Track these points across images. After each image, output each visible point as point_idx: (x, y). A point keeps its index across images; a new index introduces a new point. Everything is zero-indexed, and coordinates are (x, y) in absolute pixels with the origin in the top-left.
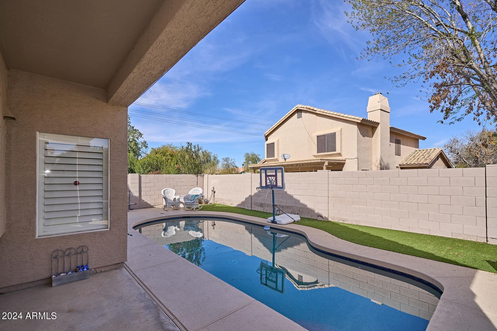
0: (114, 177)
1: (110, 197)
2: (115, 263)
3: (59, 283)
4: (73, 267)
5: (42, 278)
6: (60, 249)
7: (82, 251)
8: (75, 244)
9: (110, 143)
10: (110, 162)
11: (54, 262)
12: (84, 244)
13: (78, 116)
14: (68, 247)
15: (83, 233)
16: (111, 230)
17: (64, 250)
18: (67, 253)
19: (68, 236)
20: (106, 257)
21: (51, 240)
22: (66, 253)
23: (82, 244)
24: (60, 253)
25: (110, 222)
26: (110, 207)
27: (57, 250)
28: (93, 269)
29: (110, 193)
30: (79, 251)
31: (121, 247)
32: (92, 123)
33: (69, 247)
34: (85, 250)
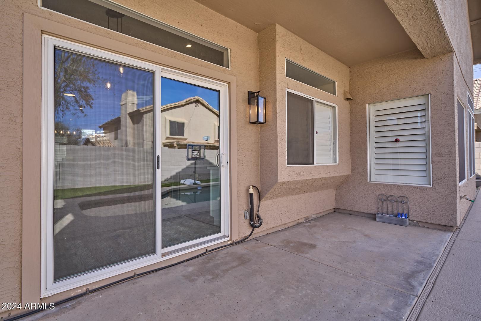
0: (436, 132)
1: (432, 153)
2: (440, 223)
3: (381, 220)
4: (395, 212)
5: (372, 213)
6: (384, 194)
7: (402, 200)
8: (397, 194)
9: (431, 98)
10: (431, 117)
11: (380, 204)
12: (404, 195)
13: (396, 82)
14: (390, 194)
15: (403, 185)
16: (434, 187)
17: (387, 196)
18: (390, 198)
19: (391, 185)
20: (429, 214)
21: (377, 185)
22: (388, 199)
23: (402, 195)
24: (384, 198)
25: (433, 179)
26: (432, 164)
27: (382, 195)
28: (415, 222)
29: (432, 149)
30: (400, 200)
31: (447, 208)
32: (409, 84)
33: (392, 195)
34: (405, 200)
